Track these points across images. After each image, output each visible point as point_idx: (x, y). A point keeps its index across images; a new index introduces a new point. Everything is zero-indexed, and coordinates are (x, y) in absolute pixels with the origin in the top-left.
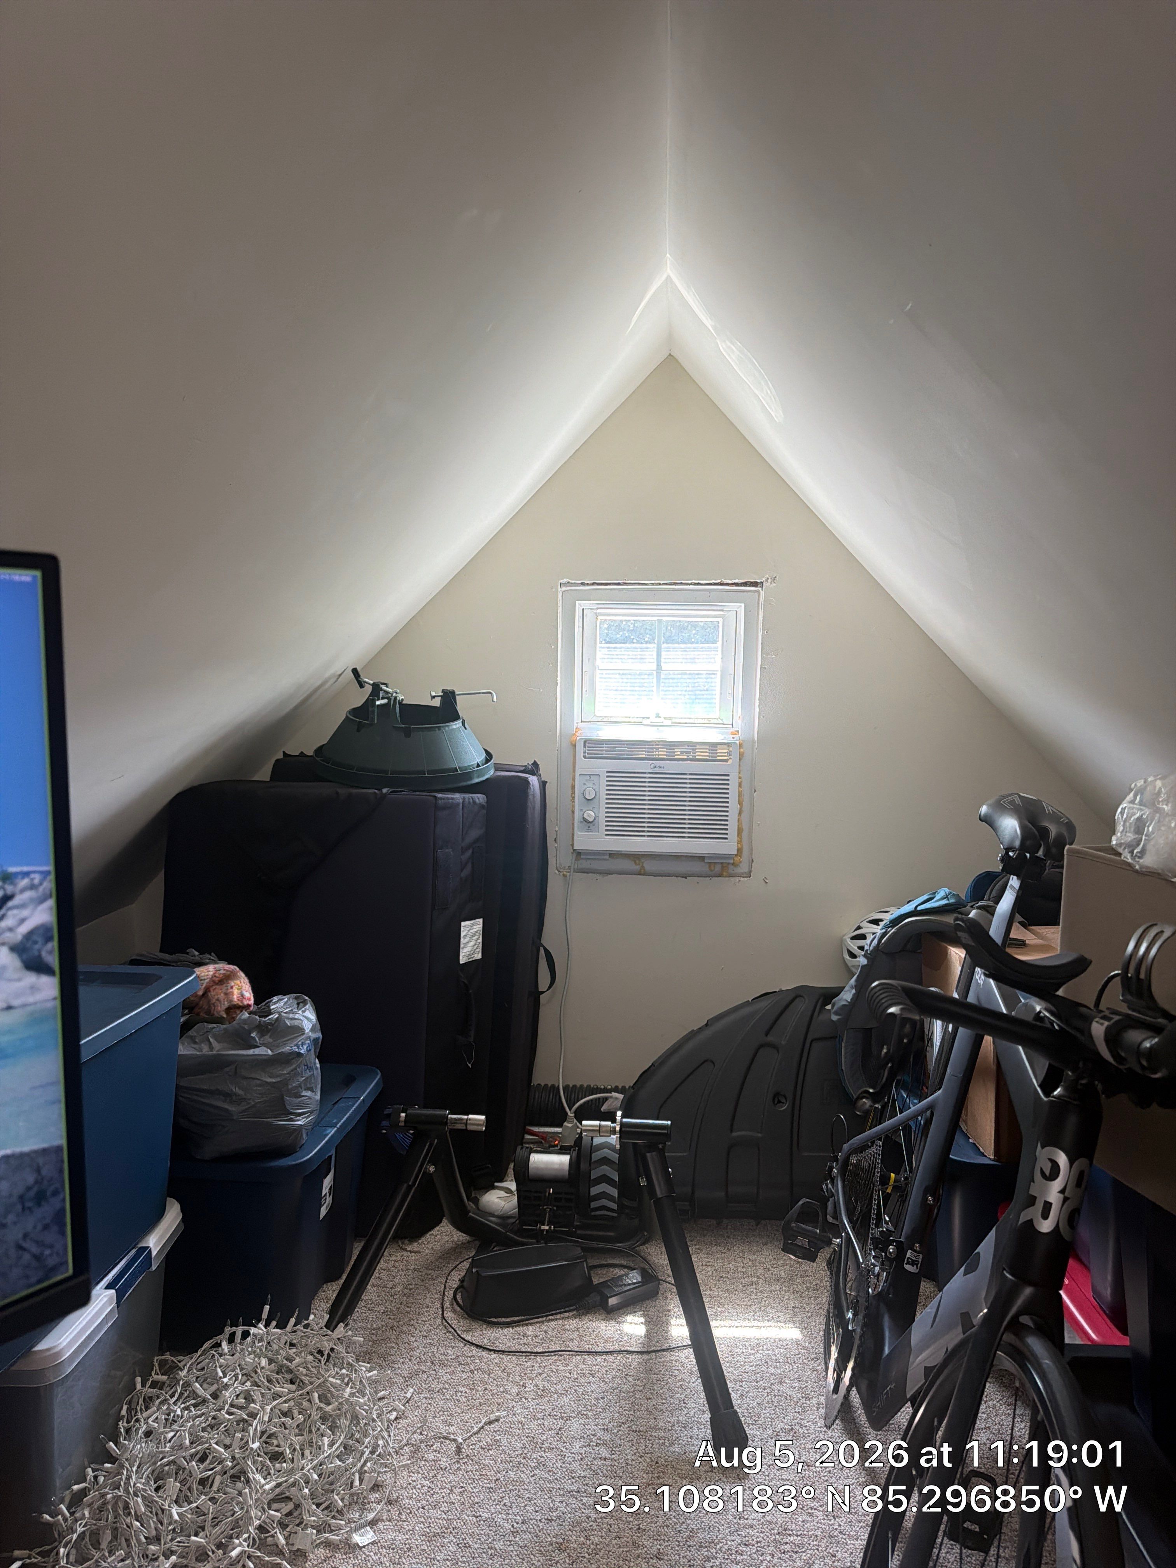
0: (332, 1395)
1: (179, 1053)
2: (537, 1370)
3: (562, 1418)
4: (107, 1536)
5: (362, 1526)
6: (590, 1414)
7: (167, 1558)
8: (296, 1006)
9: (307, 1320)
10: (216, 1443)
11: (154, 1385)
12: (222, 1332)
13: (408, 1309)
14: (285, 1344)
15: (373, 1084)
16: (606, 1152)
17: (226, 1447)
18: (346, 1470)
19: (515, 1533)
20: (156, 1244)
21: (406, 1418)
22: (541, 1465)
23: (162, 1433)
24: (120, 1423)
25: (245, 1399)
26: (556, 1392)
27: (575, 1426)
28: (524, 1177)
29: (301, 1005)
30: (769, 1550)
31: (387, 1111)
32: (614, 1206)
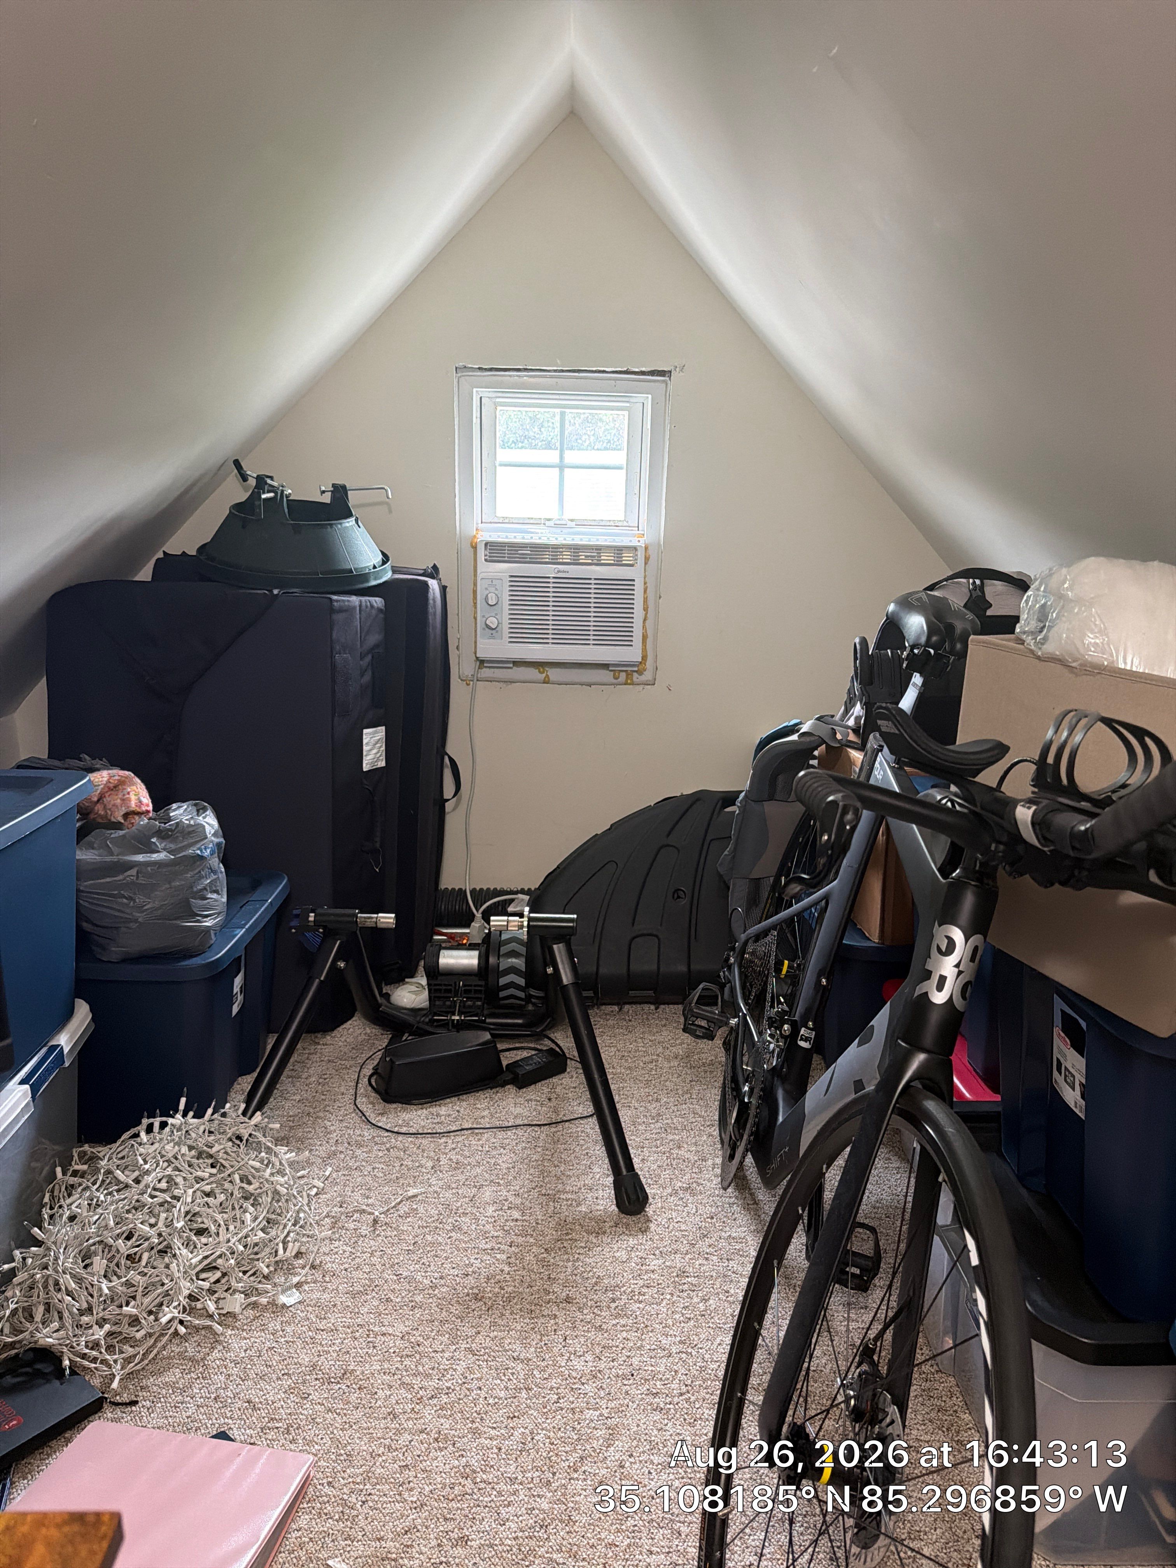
0: (254, 1178)
1: (77, 857)
2: (451, 1146)
3: (476, 1187)
4: (40, 1310)
5: (289, 1288)
6: (501, 1182)
7: (101, 1327)
8: (195, 813)
9: (224, 1108)
10: (142, 1223)
11: (75, 1173)
12: (140, 1123)
13: (323, 1097)
14: (204, 1132)
15: (280, 888)
16: (513, 946)
17: (152, 1226)
18: (271, 1241)
19: (434, 1287)
20: (67, 1043)
21: (326, 1193)
22: (456, 1228)
23: (87, 1216)
24: (44, 1210)
25: (168, 1182)
26: (469, 1164)
27: (488, 1194)
28: (434, 973)
29: (201, 811)
30: (668, 1291)
31: (295, 912)
32: (522, 995)
